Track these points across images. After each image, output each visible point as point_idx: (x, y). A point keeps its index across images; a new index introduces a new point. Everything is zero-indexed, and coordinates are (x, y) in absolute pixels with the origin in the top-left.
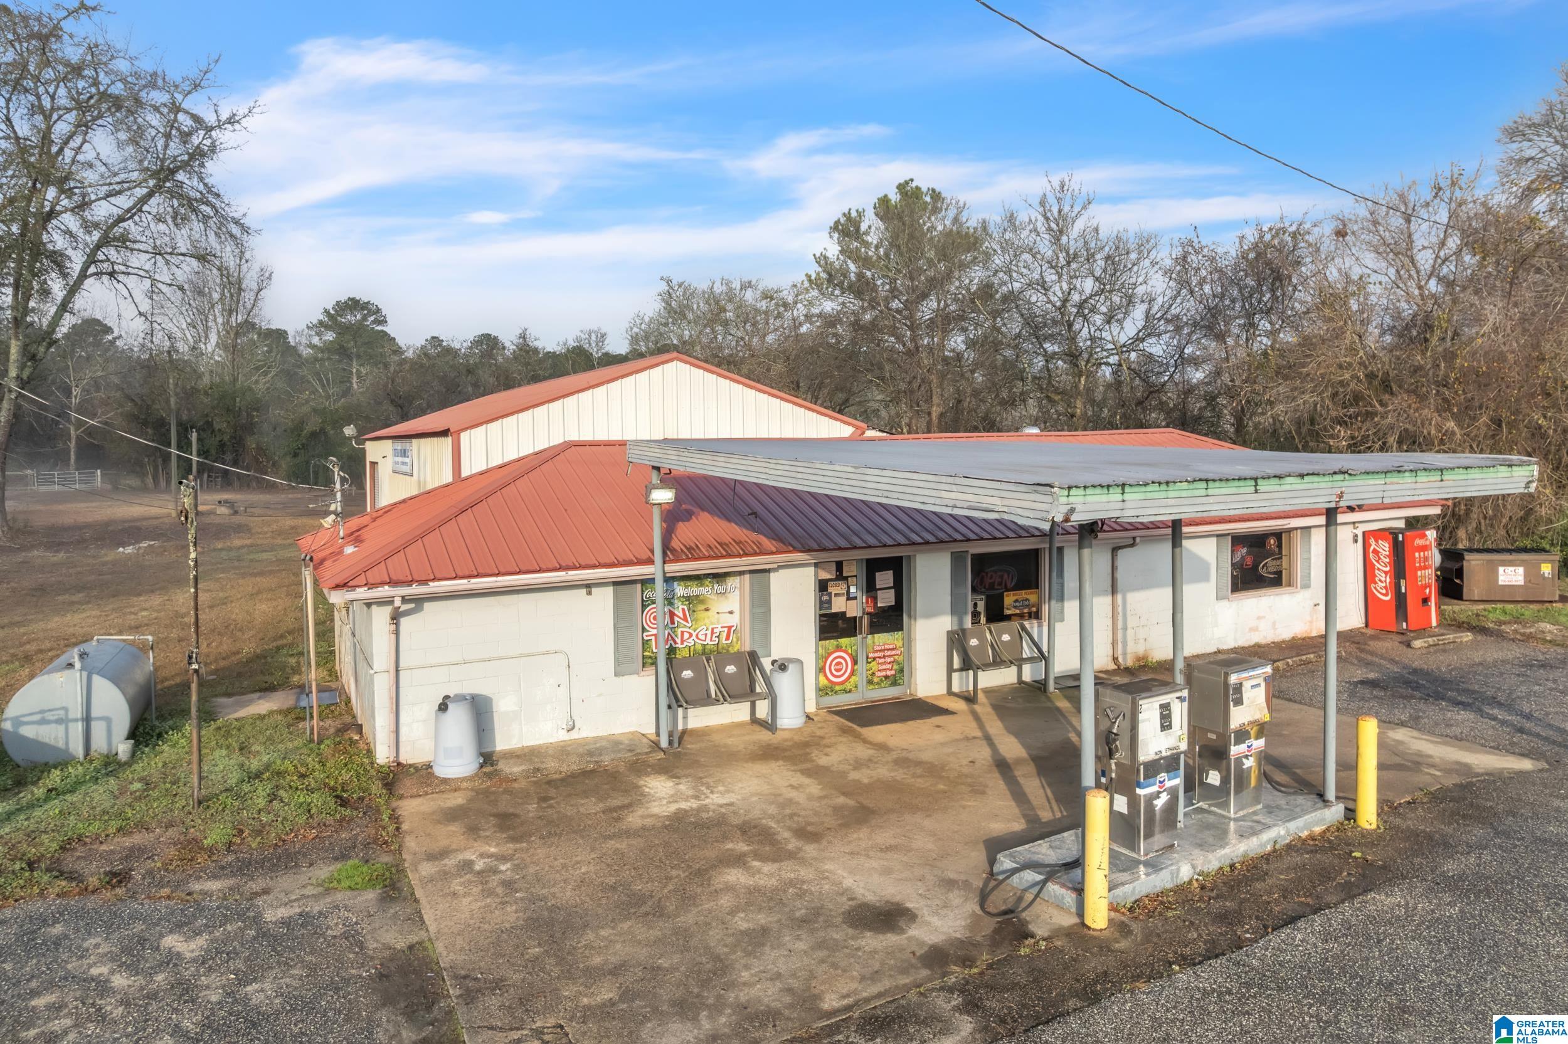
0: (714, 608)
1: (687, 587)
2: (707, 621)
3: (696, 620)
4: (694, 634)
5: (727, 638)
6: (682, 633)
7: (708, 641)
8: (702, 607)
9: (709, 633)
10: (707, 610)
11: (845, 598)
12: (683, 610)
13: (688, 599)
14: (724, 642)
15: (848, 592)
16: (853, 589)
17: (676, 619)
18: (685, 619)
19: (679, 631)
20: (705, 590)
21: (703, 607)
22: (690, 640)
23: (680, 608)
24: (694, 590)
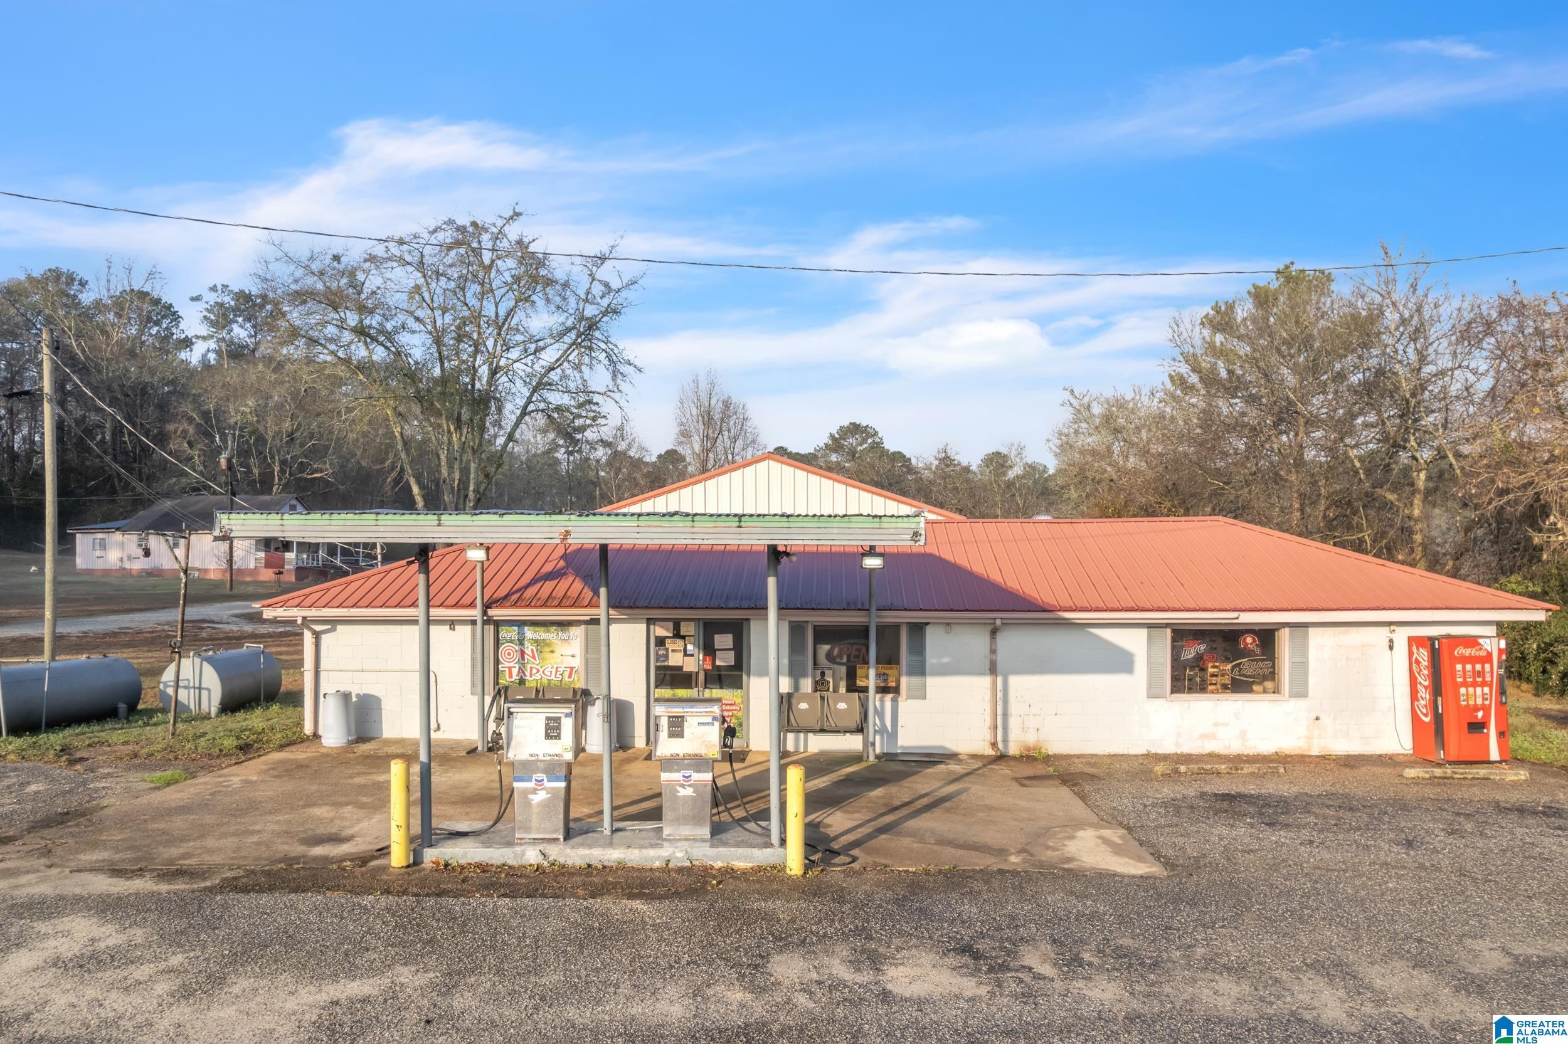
0: (559, 651)
1: (535, 632)
2: (552, 661)
3: (542, 659)
4: (541, 670)
5: (570, 676)
6: (531, 668)
7: (553, 677)
8: (547, 649)
9: (554, 671)
10: (552, 652)
11: (682, 653)
12: (532, 650)
13: (536, 641)
14: (567, 679)
15: (685, 650)
16: (690, 647)
17: (526, 656)
18: (534, 657)
19: (528, 666)
20: (551, 635)
21: (549, 650)
22: (538, 675)
23: (529, 648)
24: (541, 634)
